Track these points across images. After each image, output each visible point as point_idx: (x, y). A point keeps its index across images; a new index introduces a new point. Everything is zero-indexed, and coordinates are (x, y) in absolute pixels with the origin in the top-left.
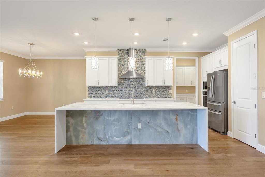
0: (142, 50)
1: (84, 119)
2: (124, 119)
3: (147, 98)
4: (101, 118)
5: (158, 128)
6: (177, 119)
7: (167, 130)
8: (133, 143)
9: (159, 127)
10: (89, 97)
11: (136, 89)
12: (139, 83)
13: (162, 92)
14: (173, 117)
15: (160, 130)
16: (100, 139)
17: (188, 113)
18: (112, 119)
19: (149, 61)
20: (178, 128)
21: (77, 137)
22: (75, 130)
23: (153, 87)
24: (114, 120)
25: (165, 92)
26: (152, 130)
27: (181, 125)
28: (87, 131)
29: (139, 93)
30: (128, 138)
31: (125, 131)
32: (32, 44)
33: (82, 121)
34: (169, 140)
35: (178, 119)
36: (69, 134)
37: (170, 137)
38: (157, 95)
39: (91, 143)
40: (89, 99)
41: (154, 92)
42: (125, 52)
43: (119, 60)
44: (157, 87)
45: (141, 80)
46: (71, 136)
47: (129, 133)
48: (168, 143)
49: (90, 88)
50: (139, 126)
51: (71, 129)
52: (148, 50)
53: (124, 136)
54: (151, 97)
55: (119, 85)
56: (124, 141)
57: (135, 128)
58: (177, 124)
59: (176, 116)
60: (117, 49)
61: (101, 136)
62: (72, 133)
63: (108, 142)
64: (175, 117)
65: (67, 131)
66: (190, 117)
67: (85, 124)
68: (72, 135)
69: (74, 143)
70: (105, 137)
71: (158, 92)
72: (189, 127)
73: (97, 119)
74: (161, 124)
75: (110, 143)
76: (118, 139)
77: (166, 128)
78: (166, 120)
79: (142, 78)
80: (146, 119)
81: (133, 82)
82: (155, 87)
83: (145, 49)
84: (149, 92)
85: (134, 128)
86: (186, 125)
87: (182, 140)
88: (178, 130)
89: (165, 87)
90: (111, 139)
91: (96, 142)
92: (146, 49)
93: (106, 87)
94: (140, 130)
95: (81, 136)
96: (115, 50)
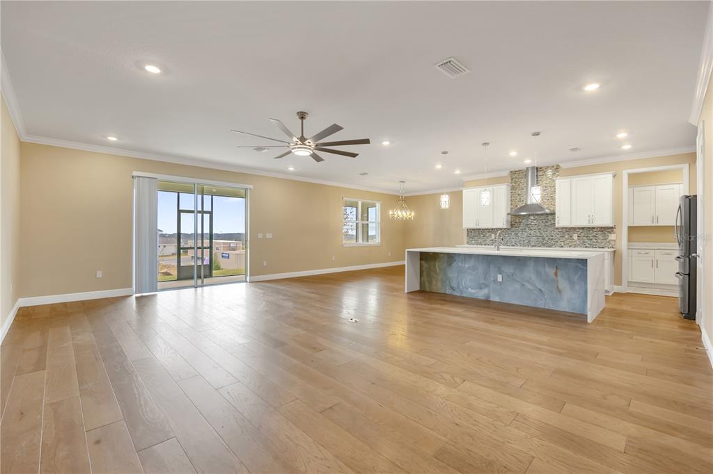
0: (553, 167)
1: (437, 263)
2: (481, 268)
3: (562, 247)
4: (455, 264)
5: (526, 284)
6: (556, 274)
7: (539, 288)
8: (492, 299)
9: (529, 282)
10: (468, 243)
11: (542, 232)
12: (547, 222)
13: (594, 236)
14: (550, 271)
15: (530, 287)
16: (452, 288)
17: (577, 266)
18: (467, 266)
19: (562, 184)
20: (558, 287)
21: (430, 283)
22: (429, 275)
23: (574, 228)
24: (469, 268)
25: (600, 237)
26: (517, 286)
27: (563, 284)
28: (440, 277)
29: (547, 238)
30: (485, 291)
31: (481, 282)
32: (402, 182)
33: (435, 265)
34: (542, 302)
35: (559, 273)
36: (422, 279)
37: (545, 299)
38: (584, 242)
39: (443, 291)
40: (468, 246)
41: (575, 237)
42: (522, 175)
43: (513, 188)
44: (583, 228)
45: (550, 217)
46: (424, 281)
47: (486, 286)
48: (542, 307)
49: (470, 231)
50: (500, 278)
51: (425, 274)
52: (562, 166)
53: (481, 288)
54: (570, 246)
55: (512, 225)
56: (481, 294)
57: (494, 281)
58: (557, 281)
59: (555, 269)
60: (509, 171)
61: (454, 285)
62: (425, 278)
63: (462, 293)
64: (554, 271)
65: (421, 275)
66: (579, 273)
67: (438, 270)
68: (426, 280)
69: (428, 290)
70: (458, 287)
71: (585, 238)
72: (577, 287)
73: (450, 265)
74: (531, 278)
75: (464, 295)
76: (473, 291)
77: (539, 285)
78: (538, 273)
79: (552, 214)
80: (509, 269)
81: (535, 221)
82: (579, 228)
83: (557, 166)
84: (567, 237)
85: (492, 279)
86: (572, 284)
87: (564, 306)
88: (559, 291)
89: (601, 228)
90: (465, 290)
91: (448, 291)
92: (560, 164)
93: (492, 229)
94: (500, 283)
95: (434, 283)
96: (506, 173)
